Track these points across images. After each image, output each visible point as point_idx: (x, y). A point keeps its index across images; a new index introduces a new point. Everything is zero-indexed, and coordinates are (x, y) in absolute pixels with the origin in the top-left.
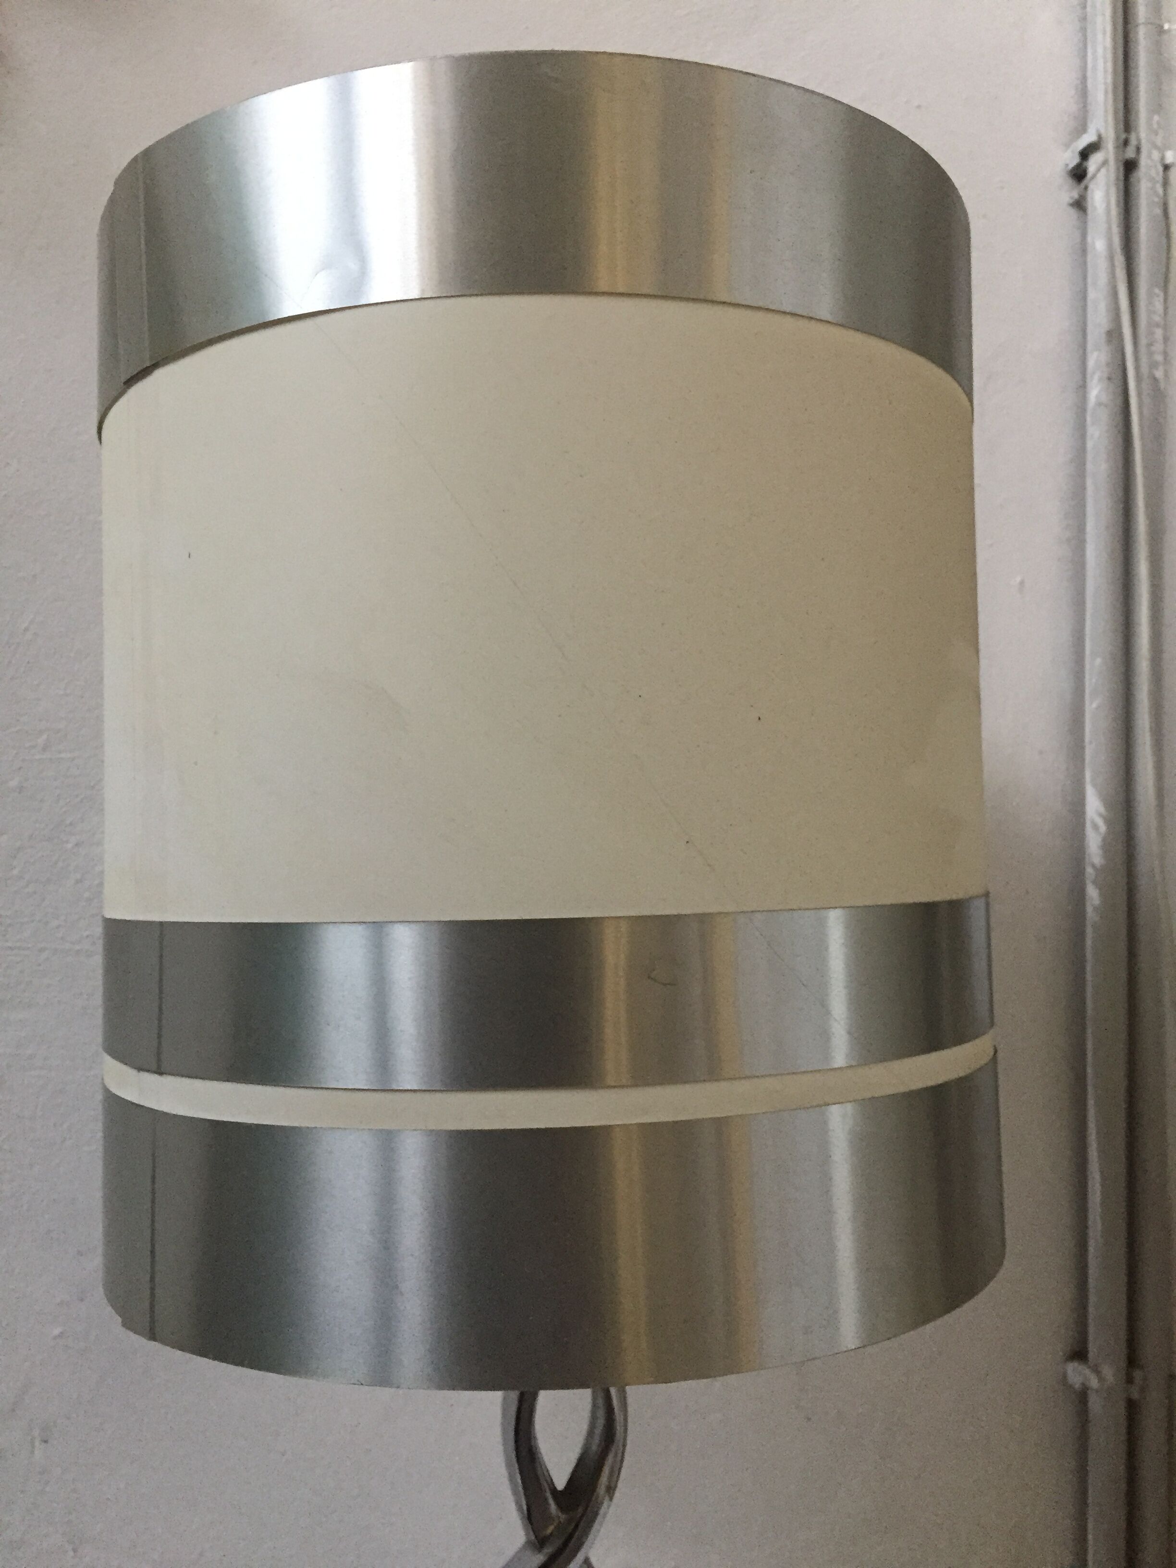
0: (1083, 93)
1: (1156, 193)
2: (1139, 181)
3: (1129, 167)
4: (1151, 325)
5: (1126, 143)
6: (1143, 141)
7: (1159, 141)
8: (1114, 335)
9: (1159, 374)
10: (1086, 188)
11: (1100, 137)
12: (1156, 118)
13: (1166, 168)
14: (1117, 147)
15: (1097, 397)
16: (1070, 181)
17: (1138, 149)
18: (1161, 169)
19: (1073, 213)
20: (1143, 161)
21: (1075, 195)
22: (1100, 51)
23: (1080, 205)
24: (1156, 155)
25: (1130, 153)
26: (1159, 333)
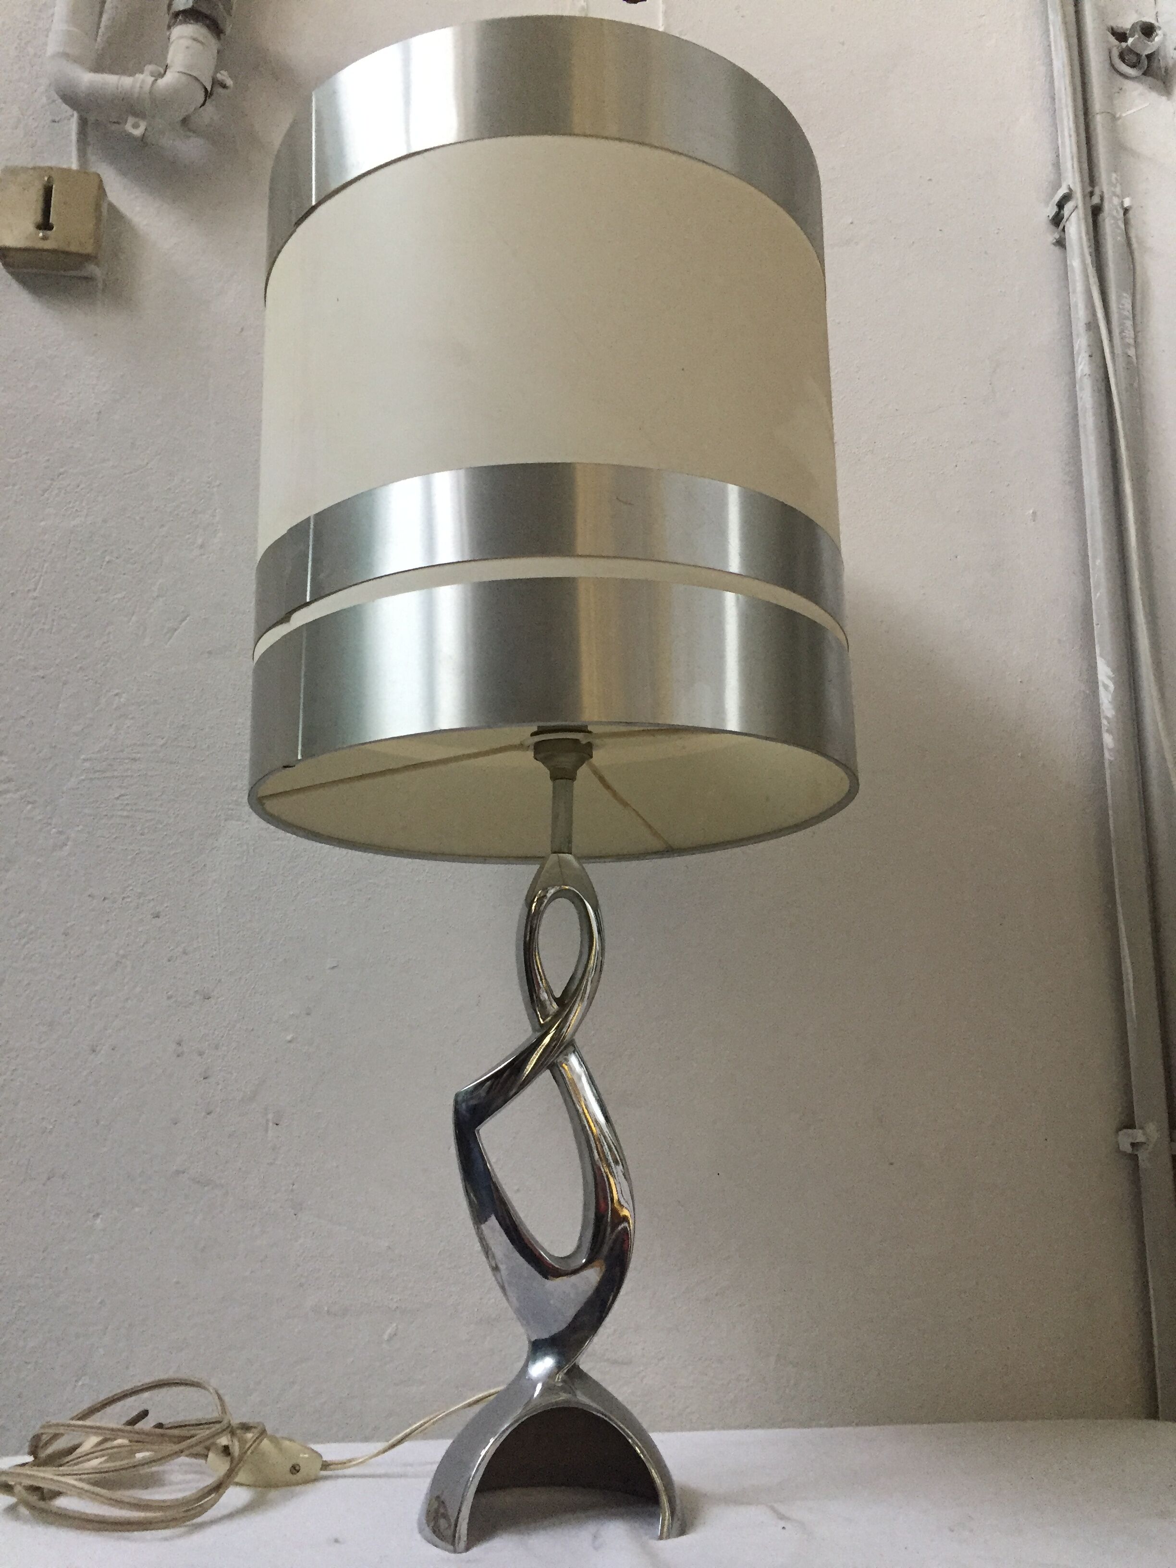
0: (1057, 165)
1: (1118, 227)
2: (1104, 220)
3: (1096, 211)
4: (1123, 318)
5: (1092, 194)
6: (1105, 191)
7: (1118, 190)
8: (1092, 326)
9: (1132, 352)
10: (1063, 230)
11: (1070, 189)
12: (1114, 175)
13: (1126, 211)
14: (1084, 196)
15: (1082, 370)
16: (1052, 227)
17: (1102, 198)
18: (1121, 212)
19: (1057, 249)
20: (1106, 206)
21: (1057, 236)
22: (1066, 134)
23: (1061, 243)
24: (1116, 201)
25: (1096, 200)
26: (1129, 323)
